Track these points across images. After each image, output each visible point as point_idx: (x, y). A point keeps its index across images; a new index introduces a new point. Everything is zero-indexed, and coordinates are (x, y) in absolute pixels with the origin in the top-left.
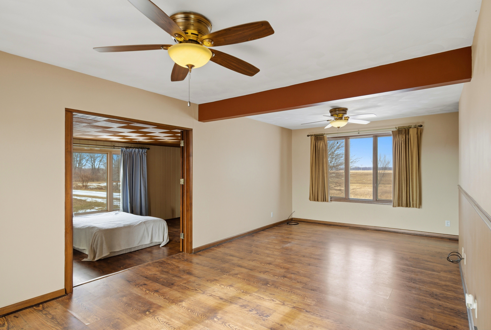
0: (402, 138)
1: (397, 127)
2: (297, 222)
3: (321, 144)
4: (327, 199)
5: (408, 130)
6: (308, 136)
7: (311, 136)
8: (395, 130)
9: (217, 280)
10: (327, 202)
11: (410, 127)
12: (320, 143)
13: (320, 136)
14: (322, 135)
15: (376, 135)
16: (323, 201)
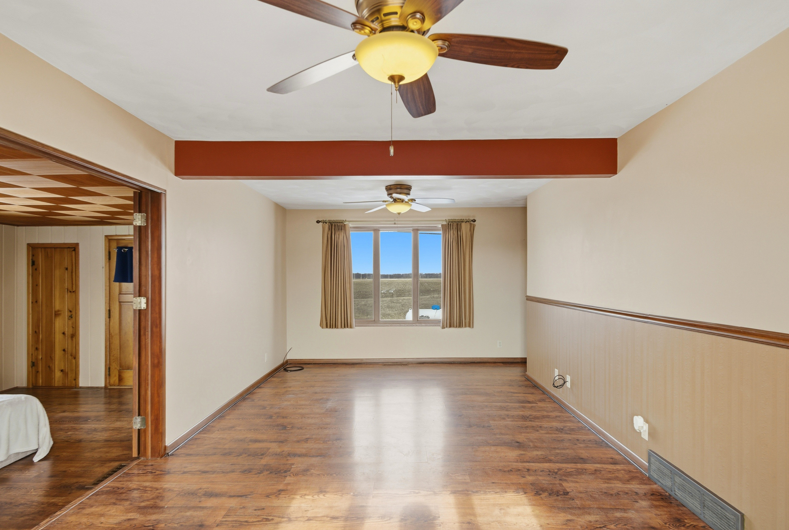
0: (452, 234)
1: (447, 219)
2: (300, 365)
3: (340, 237)
4: (351, 323)
5: (460, 224)
6: (318, 222)
7: (324, 222)
8: (445, 223)
9: (285, 490)
10: (351, 327)
11: (462, 221)
12: (339, 235)
13: (338, 224)
14: (342, 222)
15: (416, 228)
16: (345, 327)
